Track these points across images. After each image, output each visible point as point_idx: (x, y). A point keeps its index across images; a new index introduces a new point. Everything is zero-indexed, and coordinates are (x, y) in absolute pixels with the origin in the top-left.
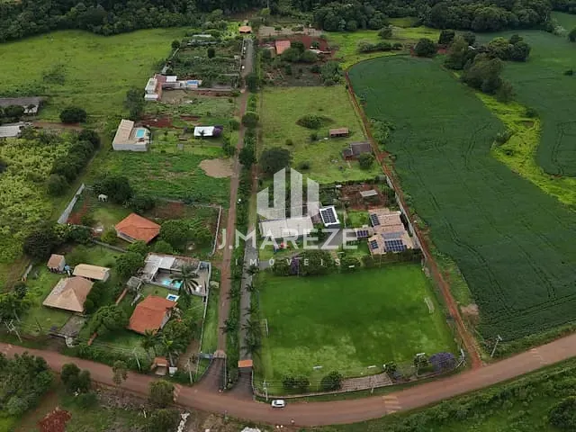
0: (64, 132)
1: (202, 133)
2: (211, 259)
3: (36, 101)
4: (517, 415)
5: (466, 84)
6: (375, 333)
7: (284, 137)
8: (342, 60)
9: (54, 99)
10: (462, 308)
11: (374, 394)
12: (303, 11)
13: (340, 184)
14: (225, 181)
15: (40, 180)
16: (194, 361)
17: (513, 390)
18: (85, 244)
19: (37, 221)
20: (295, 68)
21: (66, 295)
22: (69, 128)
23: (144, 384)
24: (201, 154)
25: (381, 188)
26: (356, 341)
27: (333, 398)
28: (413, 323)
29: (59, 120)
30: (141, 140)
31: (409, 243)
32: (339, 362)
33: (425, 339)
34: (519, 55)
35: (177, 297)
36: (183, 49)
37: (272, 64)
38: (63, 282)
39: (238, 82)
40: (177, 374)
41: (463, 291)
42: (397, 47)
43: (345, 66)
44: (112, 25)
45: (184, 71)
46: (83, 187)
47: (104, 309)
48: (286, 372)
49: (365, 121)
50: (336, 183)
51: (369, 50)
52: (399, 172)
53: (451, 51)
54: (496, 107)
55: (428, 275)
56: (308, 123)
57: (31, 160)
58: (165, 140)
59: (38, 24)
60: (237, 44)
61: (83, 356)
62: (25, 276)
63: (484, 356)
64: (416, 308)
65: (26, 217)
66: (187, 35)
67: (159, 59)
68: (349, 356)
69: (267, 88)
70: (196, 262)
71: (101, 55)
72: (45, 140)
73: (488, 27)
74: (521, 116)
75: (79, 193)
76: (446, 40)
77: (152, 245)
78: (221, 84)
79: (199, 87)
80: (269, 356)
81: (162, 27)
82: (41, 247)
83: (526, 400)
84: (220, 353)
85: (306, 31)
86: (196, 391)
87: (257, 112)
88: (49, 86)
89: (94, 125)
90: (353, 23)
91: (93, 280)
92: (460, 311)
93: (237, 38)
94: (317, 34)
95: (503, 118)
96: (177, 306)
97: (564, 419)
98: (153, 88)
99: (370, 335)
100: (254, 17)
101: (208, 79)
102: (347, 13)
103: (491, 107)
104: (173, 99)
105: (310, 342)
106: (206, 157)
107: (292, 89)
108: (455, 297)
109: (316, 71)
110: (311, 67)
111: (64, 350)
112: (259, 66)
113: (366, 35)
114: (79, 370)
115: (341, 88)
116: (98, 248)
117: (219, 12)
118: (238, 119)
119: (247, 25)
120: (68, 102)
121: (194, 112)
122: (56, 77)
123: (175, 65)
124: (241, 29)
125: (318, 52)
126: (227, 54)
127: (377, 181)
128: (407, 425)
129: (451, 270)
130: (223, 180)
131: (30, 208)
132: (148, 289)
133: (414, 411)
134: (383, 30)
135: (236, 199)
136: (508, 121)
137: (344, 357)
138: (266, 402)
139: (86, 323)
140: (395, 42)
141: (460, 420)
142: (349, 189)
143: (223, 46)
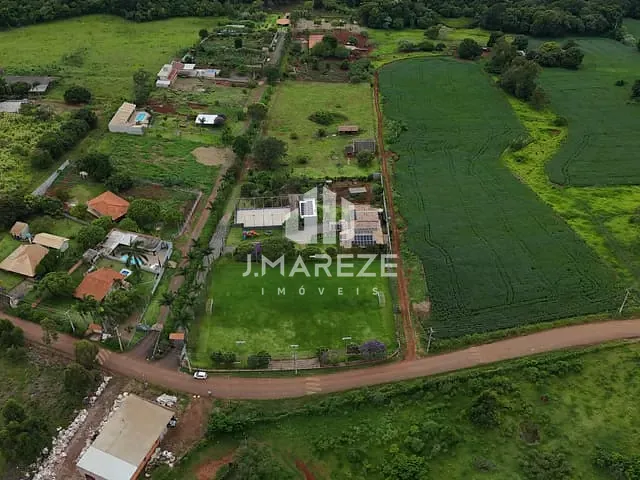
0: (65, 112)
1: (203, 121)
2: (174, 241)
3: (46, 80)
4: (435, 406)
5: (501, 89)
6: (319, 321)
7: (290, 130)
8: (376, 58)
9: (66, 80)
10: (414, 305)
11: (297, 376)
12: (351, 7)
13: (331, 179)
14: (214, 169)
15: (27, 154)
16: (129, 330)
17: (438, 384)
18: (53, 216)
19: (13, 192)
20: (322, 64)
21: (21, 259)
22: (72, 108)
24: (197, 141)
25: (374, 186)
26: (297, 327)
27: (257, 376)
28: (361, 314)
29: (62, 99)
30: (138, 123)
34: (572, 62)
35: (130, 272)
36: (212, 38)
37: (300, 58)
38: (22, 248)
39: (260, 74)
40: (109, 339)
41: (421, 289)
42: (440, 48)
43: (378, 64)
44: (145, 10)
45: (206, 59)
46: (67, 163)
47: (51, 275)
48: (217, 349)
49: (380, 121)
50: (327, 178)
51: (408, 49)
52: (398, 171)
53: (493, 53)
54: (525, 114)
56: (322, 119)
57: (21, 134)
58: (163, 125)
59: (70, 7)
60: (269, 36)
61: (23, 316)
63: (421, 350)
64: (369, 301)
66: (219, 25)
67: (184, 47)
68: (286, 341)
69: (288, 82)
70: (157, 240)
71: (127, 41)
72: (43, 116)
73: (546, 32)
74: (549, 125)
75: (62, 168)
77: (117, 224)
78: (241, 75)
79: (216, 76)
80: (208, 335)
81: (197, 15)
83: (449, 394)
84: (159, 327)
85: (347, 26)
88: (65, 67)
89: (97, 106)
90: (400, 21)
91: (49, 248)
92: (411, 306)
93: (271, 30)
94: (360, 30)
95: (529, 125)
96: (127, 280)
97: (479, 413)
98: (166, 74)
99: (314, 322)
100: (297, 10)
101: (226, 69)
102: (394, 9)
103: (520, 113)
104: (186, 87)
105: (252, 325)
106: (200, 144)
107: (314, 84)
108: (410, 293)
109: (345, 68)
110: (340, 63)
111: (7, 310)
112: (285, 59)
114: (13, 327)
115: (367, 86)
116: (65, 221)
118: (245, 110)
119: (287, 17)
120: (80, 84)
121: (202, 100)
122: (75, 60)
123: (198, 55)
124: (279, 22)
125: (353, 48)
126: (255, 45)
127: (370, 179)
128: (322, 406)
129: (415, 268)
130: (213, 168)
131: (9, 179)
132: (105, 262)
133: (333, 394)
134: (431, 28)
136: (533, 128)
137: (282, 340)
138: (189, 373)
139: (35, 288)
140: (440, 42)
141: (376, 406)
142: (340, 185)
143: (254, 38)
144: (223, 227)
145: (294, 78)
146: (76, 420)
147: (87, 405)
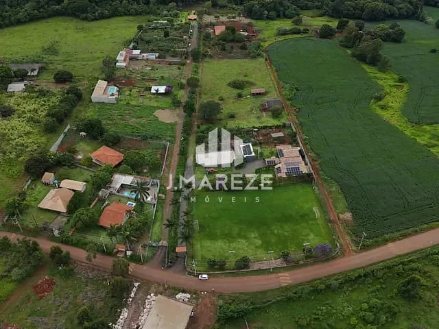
0: (57, 89)
1: (157, 91)
2: (159, 179)
3: (37, 66)
4: (375, 288)
5: (355, 59)
6: (276, 231)
7: (218, 94)
8: (264, 40)
9: (50, 65)
10: (340, 215)
11: (272, 273)
12: (237, 5)
13: (256, 128)
14: (173, 125)
15: (38, 122)
16: (144, 247)
17: (373, 272)
18: (69, 166)
19: (35, 150)
20: (228, 46)
21: (55, 200)
22: (60, 86)
23: (108, 262)
24: (156, 105)
25: (287, 131)
26: (262, 236)
27: (244, 274)
28: (305, 225)
29: (53, 80)
30: (112, 95)
31: (304, 169)
32: (249, 250)
33: (312, 236)
34: (397, 38)
35: (134, 204)
36: (146, 31)
37: (212, 42)
38: (53, 192)
39: (185, 55)
40: (132, 256)
41: (342, 204)
42: (306, 31)
43: (266, 44)
44: (94, 13)
45: (146, 46)
46: (68, 127)
47: (81, 210)
48: (210, 256)
49: (278, 84)
50: (254, 127)
51: (284, 33)
52: (301, 120)
53: (345, 34)
54: (376, 75)
55: (317, 192)
56: (237, 85)
57: (32, 107)
58: (130, 95)
59: (40, 12)
60: (186, 28)
61: (66, 242)
62: (26, 187)
63: (354, 248)
64: (307, 215)
65: (27, 147)
66: (149, 21)
67: (128, 38)
68: (256, 247)
69: (207, 59)
70: (149, 180)
71: (85, 35)
72: (42, 93)
73: (375, 17)
74: (395, 82)
75: (66, 130)
76: (342, 26)
77: (117, 168)
78: (173, 56)
79: (156, 58)
80: (199, 246)
81: (131, 15)
82: (37, 167)
83: (382, 278)
84: (164, 243)
85: (237, 19)
86: (145, 268)
87: (198, 77)
88: (47, 56)
89: (78, 84)
90: (273, 13)
91: (74, 190)
92: (338, 217)
93: (186, 23)
94: (247, 21)
95: (380, 82)
96: (134, 210)
97: (408, 291)
98: (123, 58)
99: (272, 233)
100: (200, 9)
101: (163, 53)
102: (269, 5)
103: (372, 74)
104: (137, 66)
105: (229, 237)
106: (159, 108)
107: (225, 60)
108: (336, 207)
109: (244, 48)
111: (52, 238)
112: (201, 44)
113: (282, 22)
114: (62, 252)
115: (262, 60)
116: (78, 169)
117: (173, 4)
118: (184, 81)
119: (194, 14)
120: (60, 68)
121: (152, 76)
122: (52, 50)
123: (139, 42)
124: (189, 17)
125: (246, 34)
126: (178, 35)
127: (284, 126)
128: (295, 293)
129: (334, 189)
130: (171, 124)
131: (31, 140)
132: (114, 198)
133: (301, 284)
134: (295, 18)
135: (179, 137)
136: (384, 85)
137: (253, 247)
138: (195, 276)
139: (68, 220)
140: (304, 28)
141: (334, 291)
142: (263, 131)
143: (176, 29)
144: (190, 167)
145: (211, 57)
146: (121, 317)
147: (126, 305)
